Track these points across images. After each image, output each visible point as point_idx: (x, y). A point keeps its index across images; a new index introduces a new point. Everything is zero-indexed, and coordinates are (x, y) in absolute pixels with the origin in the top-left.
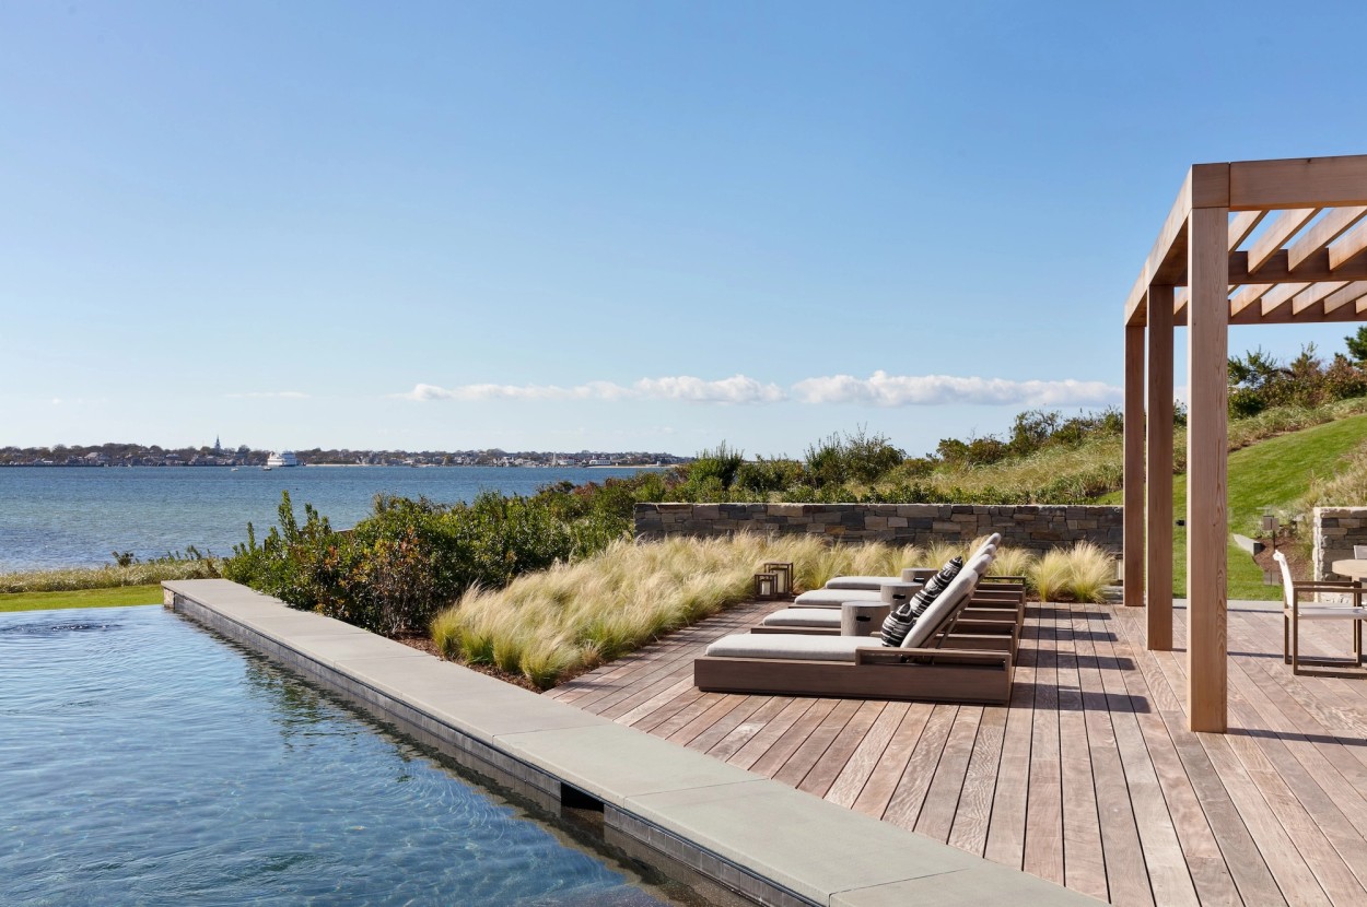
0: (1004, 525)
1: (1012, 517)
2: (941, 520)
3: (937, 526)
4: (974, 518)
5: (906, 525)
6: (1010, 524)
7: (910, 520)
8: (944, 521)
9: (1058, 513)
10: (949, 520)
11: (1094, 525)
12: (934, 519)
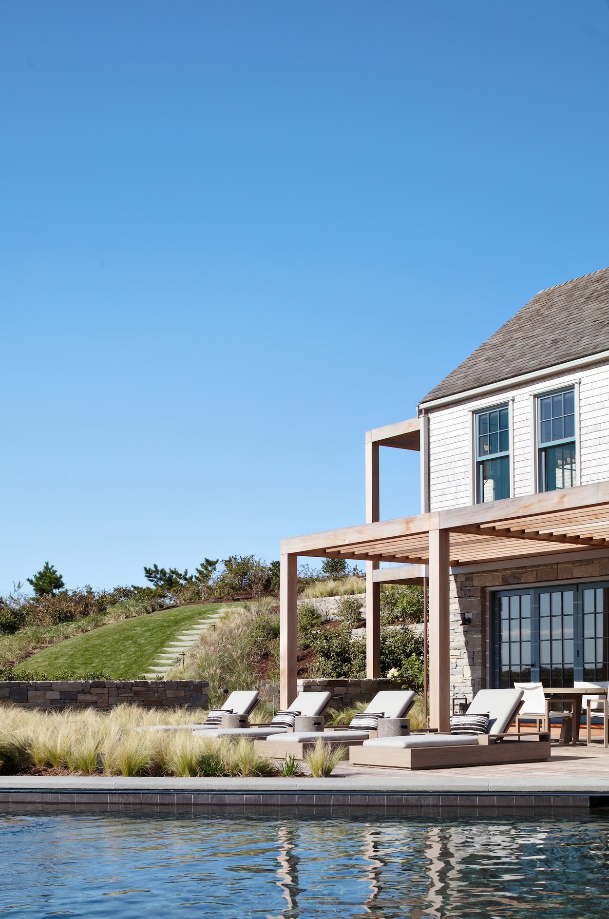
0: (126, 695)
1: (131, 689)
2: (84, 692)
3: (81, 697)
4: (106, 690)
5: (58, 697)
6: (130, 695)
7: (61, 693)
8: (85, 693)
9: (161, 686)
10: (89, 693)
11: (182, 693)
12: (78, 692)
